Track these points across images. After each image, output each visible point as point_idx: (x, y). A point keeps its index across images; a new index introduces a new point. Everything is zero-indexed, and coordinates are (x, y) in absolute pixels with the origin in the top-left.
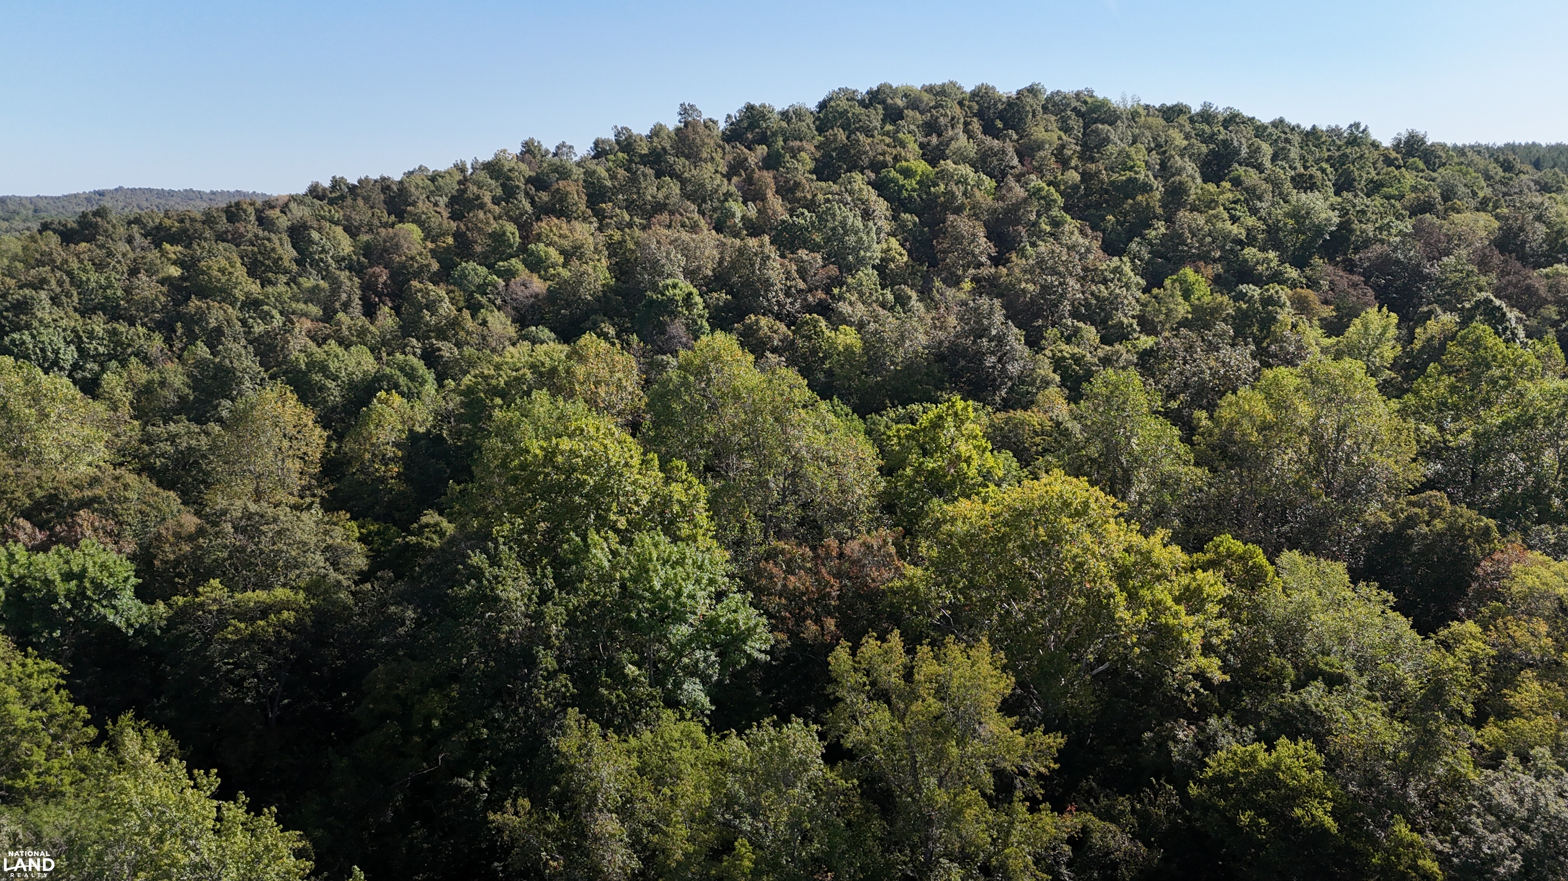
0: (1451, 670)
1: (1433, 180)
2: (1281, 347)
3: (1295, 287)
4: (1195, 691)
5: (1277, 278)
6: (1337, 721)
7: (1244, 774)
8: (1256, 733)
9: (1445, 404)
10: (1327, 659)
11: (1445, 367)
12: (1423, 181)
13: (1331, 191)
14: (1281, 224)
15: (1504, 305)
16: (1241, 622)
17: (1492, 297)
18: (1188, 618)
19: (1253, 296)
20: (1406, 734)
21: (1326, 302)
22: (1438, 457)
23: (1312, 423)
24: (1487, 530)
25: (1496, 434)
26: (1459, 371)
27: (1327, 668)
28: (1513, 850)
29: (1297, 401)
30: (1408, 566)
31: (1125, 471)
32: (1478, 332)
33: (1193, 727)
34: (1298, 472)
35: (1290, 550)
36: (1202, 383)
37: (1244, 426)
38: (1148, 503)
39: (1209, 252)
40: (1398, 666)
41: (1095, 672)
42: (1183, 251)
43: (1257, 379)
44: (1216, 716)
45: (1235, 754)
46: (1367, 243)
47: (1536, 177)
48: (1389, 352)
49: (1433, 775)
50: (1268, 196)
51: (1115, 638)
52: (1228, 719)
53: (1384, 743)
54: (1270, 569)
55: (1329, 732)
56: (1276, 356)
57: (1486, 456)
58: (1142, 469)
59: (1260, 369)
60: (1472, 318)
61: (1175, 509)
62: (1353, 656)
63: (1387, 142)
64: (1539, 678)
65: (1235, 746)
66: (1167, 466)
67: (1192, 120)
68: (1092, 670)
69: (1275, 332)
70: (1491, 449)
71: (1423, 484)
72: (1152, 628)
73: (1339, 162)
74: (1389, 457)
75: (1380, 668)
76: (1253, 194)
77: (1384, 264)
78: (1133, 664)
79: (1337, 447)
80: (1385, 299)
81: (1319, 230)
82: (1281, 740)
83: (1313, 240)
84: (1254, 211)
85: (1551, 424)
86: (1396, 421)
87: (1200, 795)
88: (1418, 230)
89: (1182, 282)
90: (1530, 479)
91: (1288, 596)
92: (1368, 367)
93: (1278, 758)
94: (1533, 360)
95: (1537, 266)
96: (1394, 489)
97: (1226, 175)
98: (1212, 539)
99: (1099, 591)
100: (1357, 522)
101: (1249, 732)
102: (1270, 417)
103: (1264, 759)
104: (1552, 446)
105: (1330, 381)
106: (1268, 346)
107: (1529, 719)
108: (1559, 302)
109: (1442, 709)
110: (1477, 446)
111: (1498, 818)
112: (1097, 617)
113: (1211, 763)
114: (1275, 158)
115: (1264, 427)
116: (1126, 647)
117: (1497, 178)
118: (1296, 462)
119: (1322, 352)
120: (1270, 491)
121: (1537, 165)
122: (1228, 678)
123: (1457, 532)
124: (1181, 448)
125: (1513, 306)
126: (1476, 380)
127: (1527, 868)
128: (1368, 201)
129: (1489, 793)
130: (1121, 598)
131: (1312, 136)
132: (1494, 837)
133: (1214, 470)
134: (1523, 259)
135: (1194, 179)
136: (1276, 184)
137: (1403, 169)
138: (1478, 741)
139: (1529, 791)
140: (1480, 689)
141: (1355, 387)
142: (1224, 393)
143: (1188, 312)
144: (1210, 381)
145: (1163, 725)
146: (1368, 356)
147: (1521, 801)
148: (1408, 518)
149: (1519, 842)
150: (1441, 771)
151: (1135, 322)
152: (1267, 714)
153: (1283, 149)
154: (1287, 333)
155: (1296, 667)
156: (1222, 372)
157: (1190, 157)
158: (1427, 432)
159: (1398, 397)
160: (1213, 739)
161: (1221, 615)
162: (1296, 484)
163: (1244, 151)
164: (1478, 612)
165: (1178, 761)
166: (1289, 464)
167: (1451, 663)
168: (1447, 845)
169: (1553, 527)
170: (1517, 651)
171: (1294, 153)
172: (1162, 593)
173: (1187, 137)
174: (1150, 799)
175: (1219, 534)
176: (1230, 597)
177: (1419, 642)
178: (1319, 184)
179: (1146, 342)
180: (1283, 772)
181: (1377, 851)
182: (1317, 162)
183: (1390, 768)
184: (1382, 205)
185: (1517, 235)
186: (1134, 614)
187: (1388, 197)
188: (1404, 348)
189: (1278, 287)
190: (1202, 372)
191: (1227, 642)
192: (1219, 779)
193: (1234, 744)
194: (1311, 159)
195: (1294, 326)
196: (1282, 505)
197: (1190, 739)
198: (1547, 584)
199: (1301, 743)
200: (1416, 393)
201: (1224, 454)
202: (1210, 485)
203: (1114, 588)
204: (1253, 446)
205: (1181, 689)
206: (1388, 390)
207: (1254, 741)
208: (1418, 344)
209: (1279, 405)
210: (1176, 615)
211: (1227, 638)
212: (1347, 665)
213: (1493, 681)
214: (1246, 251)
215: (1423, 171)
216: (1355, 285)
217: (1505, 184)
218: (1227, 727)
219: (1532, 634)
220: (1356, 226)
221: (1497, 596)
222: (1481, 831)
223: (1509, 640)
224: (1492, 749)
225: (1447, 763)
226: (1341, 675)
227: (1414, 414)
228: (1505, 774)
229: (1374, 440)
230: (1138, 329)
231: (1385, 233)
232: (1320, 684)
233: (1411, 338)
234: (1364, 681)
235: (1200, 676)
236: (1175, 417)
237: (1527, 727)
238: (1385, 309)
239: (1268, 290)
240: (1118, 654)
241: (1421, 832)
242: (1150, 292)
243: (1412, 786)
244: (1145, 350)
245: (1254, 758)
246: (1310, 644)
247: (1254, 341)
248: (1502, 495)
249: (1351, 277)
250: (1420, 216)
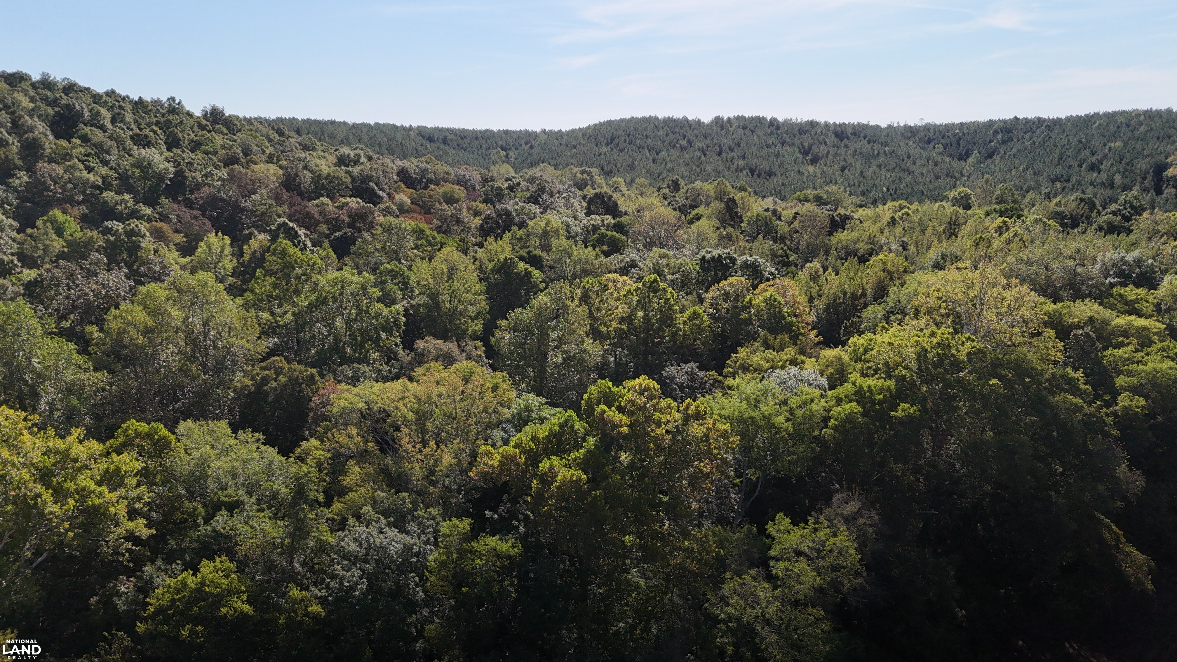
0: (306, 475)
1: (235, 141)
2: (149, 268)
3: (151, 221)
4: (128, 550)
5: (135, 214)
6: (240, 534)
7: (179, 600)
8: (183, 565)
9: (271, 296)
10: (226, 492)
11: (267, 271)
12: (228, 142)
13: (164, 148)
14: (130, 173)
15: (295, 226)
16: (155, 484)
17: (287, 221)
18: (111, 494)
19: (118, 230)
20: (287, 527)
21: (177, 231)
22: (274, 332)
23: (184, 322)
24: (312, 376)
25: (306, 312)
26: (276, 273)
27: (227, 499)
28: (361, 578)
29: (169, 308)
30: (269, 411)
31: (32, 387)
32: (283, 245)
33: (132, 579)
34: (180, 361)
35: (185, 420)
36: (88, 305)
37: (131, 333)
38: (58, 410)
39: (72, 196)
40: (274, 482)
41: (35, 565)
42: (48, 196)
43: (134, 295)
44: (149, 563)
45: (170, 587)
46: (198, 186)
47: (299, 140)
48: (229, 264)
49: (308, 548)
50: (114, 151)
51: (49, 530)
52: (159, 563)
53: (274, 538)
54: (173, 437)
55: (237, 544)
56: (146, 275)
57: (303, 327)
58: (47, 383)
59: (135, 286)
60: (277, 236)
61: (84, 410)
62: (243, 484)
63: (198, 113)
64: (358, 463)
65: (168, 581)
66: (69, 376)
67: (34, 85)
68: (31, 564)
69: (142, 256)
70: (306, 323)
71: (268, 353)
72: (81, 512)
73: (166, 126)
74: (242, 338)
75: (262, 487)
76: (100, 149)
77: (213, 202)
78: (69, 546)
79: (205, 338)
80: (219, 227)
81: (160, 177)
82: (203, 563)
83: (158, 185)
84: (105, 163)
85: (336, 301)
86: (243, 312)
87: (147, 629)
88: (231, 175)
89: (53, 222)
90: (331, 338)
91: (190, 455)
92: (217, 277)
93: (202, 576)
94: (319, 261)
95: (310, 199)
96: (250, 360)
97: (74, 133)
98: (120, 427)
99: (25, 495)
100: (229, 388)
101: (177, 566)
102: (150, 323)
103: (192, 581)
104: (339, 315)
105: (190, 290)
106: (138, 268)
107: (356, 491)
108: (327, 222)
109: (305, 503)
110: (296, 321)
111: (350, 560)
112: (28, 518)
113: (152, 601)
114: (113, 121)
115: (147, 331)
116: (60, 535)
117: (276, 140)
118: (177, 354)
119: (181, 269)
120: (161, 379)
121: (298, 132)
122: (154, 531)
123: (294, 382)
124: (79, 359)
125: (301, 226)
126: (287, 277)
127: (370, 585)
128: (193, 156)
129: (342, 547)
130: (47, 496)
131: (140, 105)
132: (349, 573)
133: (111, 372)
134: (301, 194)
135: (46, 136)
136: (119, 142)
137: (213, 133)
138: (330, 515)
139: (364, 536)
140: (325, 481)
141: (210, 292)
142: (108, 309)
143: (63, 247)
144: (95, 301)
145: (105, 587)
146: (215, 268)
147: (360, 545)
148: (262, 378)
149: (363, 570)
150: (312, 544)
151: (15, 259)
152: (189, 548)
153: (119, 114)
154: (151, 257)
155: (205, 506)
156: (103, 292)
157: (39, 118)
158: (264, 317)
159: (241, 296)
160: (150, 581)
161: (138, 485)
162: (180, 370)
163: (87, 114)
164: (316, 431)
165: (124, 611)
166: (172, 356)
167: (305, 470)
168: (324, 591)
169: (349, 366)
170: (342, 450)
171: (129, 117)
172: (84, 481)
173: (32, 100)
174: (105, 650)
175: (124, 421)
176: (146, 468)
177: (284, 461)
178: (153, 141)
179: (29, 274)
180: (208, 586)
181: (281, 614)
182: (149, 125)
183: (280, 554)
184: (203, 158)
185: (295, 180)
186: (62, 505)
187: (207, 153)
188: (238, 261)
189: (137, 222)
190: (86, 294)
191: (149, 504)
192: (160, 610)
193: (168, 579)
194: (143, 123)
195: (156, 251)
196: (172, 388)
197: (131, 589)
198: (352, 403)
199: (218, 560)
200: (252, 291)
201: (118, 357)
202: (111, 384)
203: (39, 488)
204: (141, 347)
205: (116, 553)
206: (234, 291)
207: (183, 571)
208: (247, 257)
209: (155, 313)
210: (100, 495)
211: (147, 500)
212: (240, 492)
213: (332, 474)
214: (105, 194)
215: (227, 134)
216: (196, 218)
217: (282, 145)
218: (159, 568)
219: (349, 437)
220: (188, 174)
221: (326, 418)
222: (342, 573)
223: (336, 445)
224: (339, 518)
225: (314, 537)
226: (238, 501)
227: (253, 306)
228: (349, 531)
229: (230, 328)
230: (19, 264)
231: (210, 179)
232: (224, 512)
233: (241, 254)
234: (253, 500)
235: (131, 537)
236: (69, 335)
237: (356, 497)
238: (220, 234)
239: (129, 225)
240: (54, 543)
241: (307, 589)
242: (24, 232)
243: (296, 560)
244: (30, 281)
245: (184, 584)
246: (212, 486)
247: (126, 265)
248: (317, 352)
249: (191, 211)
250: (231, 167)
